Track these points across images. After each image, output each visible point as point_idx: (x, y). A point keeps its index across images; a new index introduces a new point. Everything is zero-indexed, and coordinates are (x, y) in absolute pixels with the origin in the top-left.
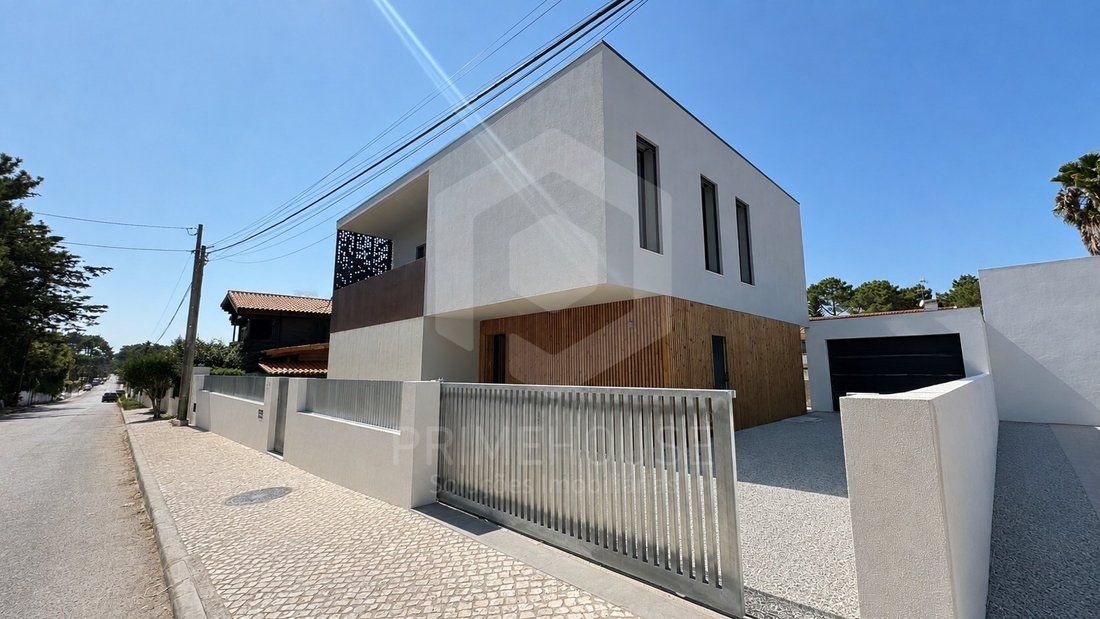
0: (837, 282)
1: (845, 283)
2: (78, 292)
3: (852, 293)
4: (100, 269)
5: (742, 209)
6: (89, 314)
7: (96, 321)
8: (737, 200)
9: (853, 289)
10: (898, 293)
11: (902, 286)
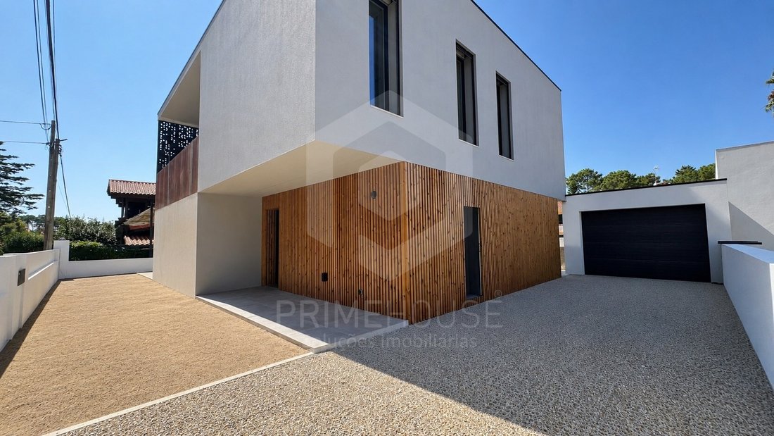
0: (591, 172)
1: (597, 173)
2: (21, 184)
3: (602, 180)
4: (24, 165)
5: (502, 85)
6: (29, 200)
7: (34, 205)
8: (498, 76)
9: (603, 177)
10: (636, 179)
11: (638, 175)
